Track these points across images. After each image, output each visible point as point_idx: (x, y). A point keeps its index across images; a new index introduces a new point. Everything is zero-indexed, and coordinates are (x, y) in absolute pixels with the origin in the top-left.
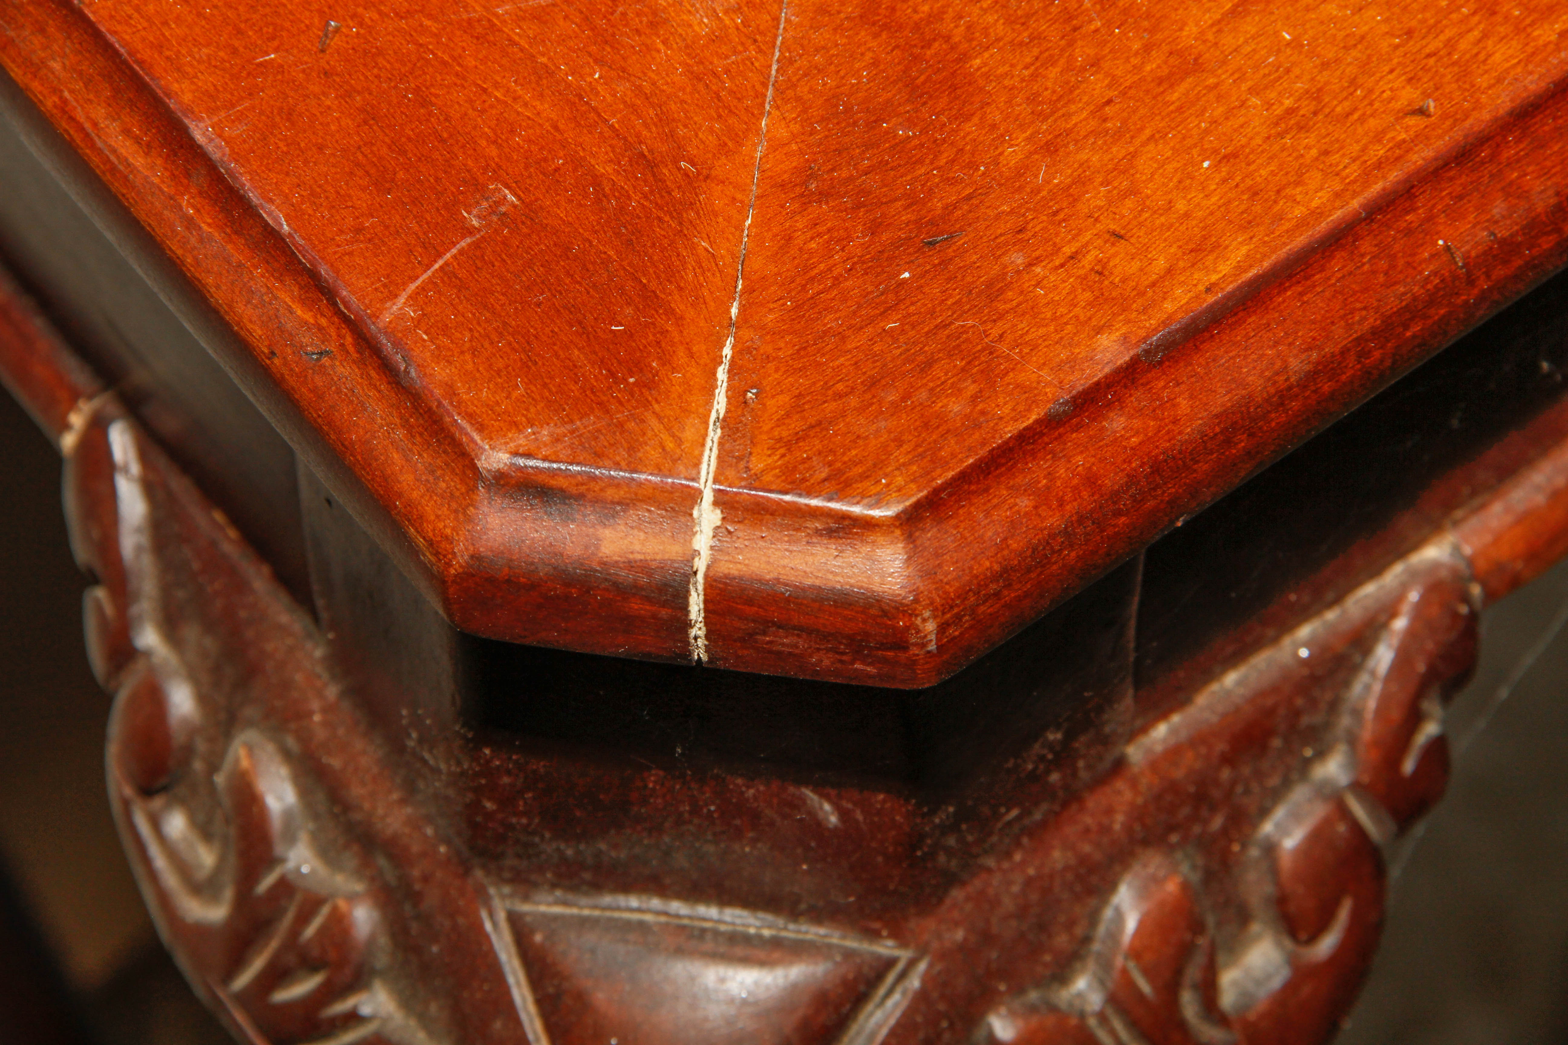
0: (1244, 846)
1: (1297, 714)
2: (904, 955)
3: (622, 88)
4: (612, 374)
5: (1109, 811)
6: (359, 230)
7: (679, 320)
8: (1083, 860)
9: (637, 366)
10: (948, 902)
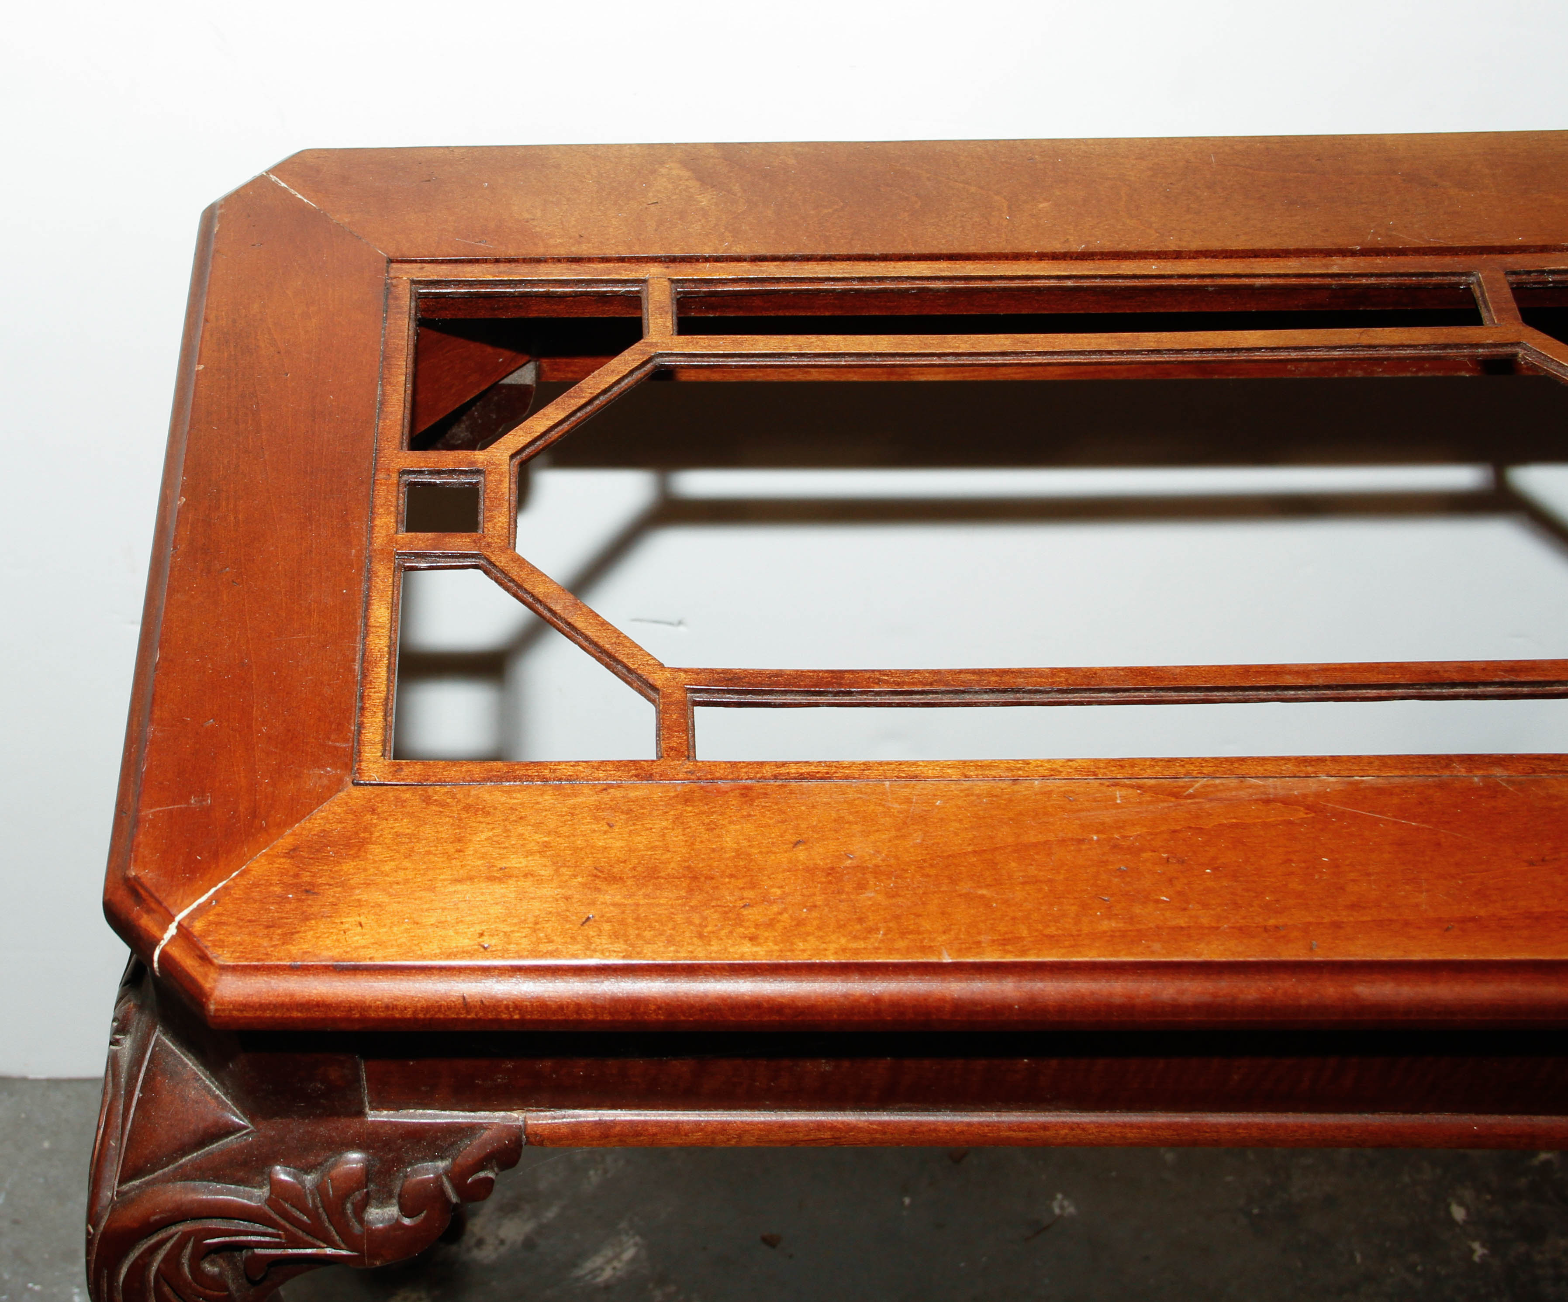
0: (398, 1170)
1: (437, 1138)
2: (251, 1127)
3: (270, 789)
4: (184, 870)
5: (348, 1127)
6: (161, 783)
7: (218, 866)
8: (331, 1137)
9: (193, 872)
10: (274, 1120)
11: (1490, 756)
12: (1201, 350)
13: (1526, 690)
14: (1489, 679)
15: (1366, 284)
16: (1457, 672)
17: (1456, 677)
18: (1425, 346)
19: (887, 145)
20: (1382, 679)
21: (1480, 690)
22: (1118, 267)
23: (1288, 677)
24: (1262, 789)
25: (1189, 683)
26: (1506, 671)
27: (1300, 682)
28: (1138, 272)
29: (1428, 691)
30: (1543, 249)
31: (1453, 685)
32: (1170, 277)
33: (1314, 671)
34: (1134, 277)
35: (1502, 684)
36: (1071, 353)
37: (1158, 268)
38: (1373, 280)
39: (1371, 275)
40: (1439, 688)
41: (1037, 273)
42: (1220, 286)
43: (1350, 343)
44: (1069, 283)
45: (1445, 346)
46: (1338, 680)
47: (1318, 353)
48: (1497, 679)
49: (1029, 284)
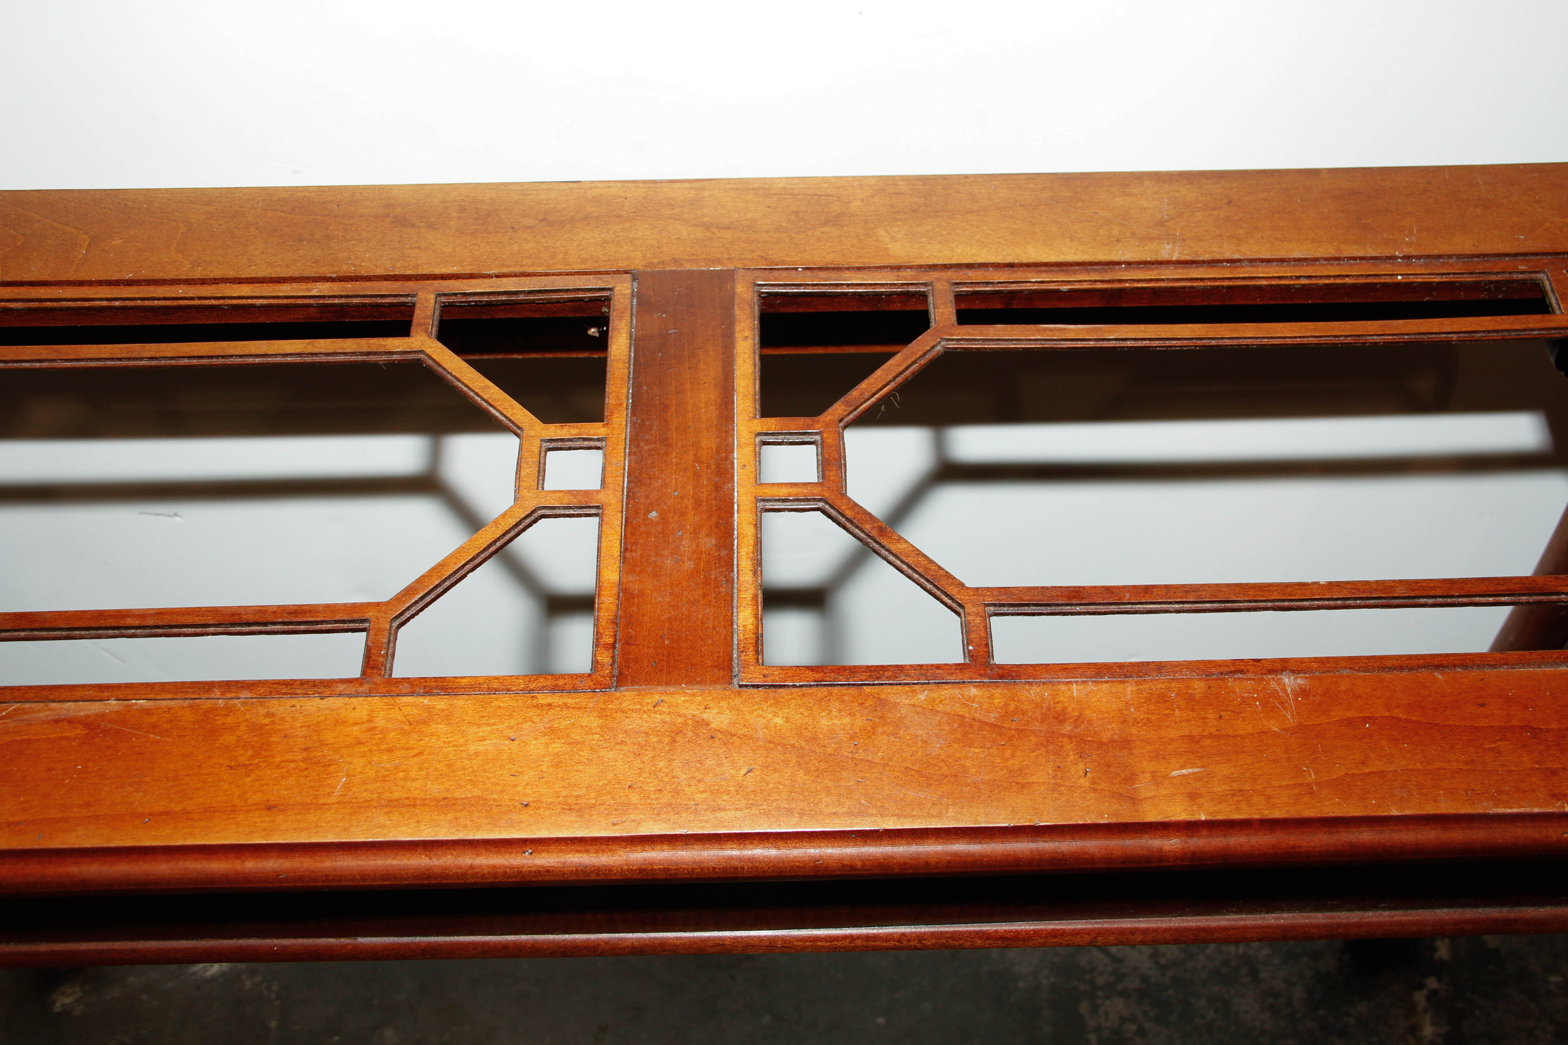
11: (244, 682)
12: (189, 358)
13: (302, 627)
14: (275, 620)
15: (338, 304)
16: (254, 614)
17: (251, 618)
18: (353, 354)
19: (20, 193)
20: (197, 620)
21: (270, 628)
22: (155, 291)
23: (129, 619)
24: (58, 711)
25: (54, 625)
26: (289, 613)
27: (137, 623)
28: (168, 295)
29: (232, 629)
30: (471, 276)
31: (249, 624)
32: (192, 299)
33: (151, 614)
34: (165, 299)
35: (284, 623)
36: (91, 360)
37: (184, 292)
38: (343, 301)
39: (341, 297)
40: (238, 626)
41: (93, 296)
42: (231, 305)
43: (298, 351)
44: (117, 303)
45: (368, 354)
46: (166, 620)
47: (276, 359)
48: (280, 620)
49: (87, 304)
